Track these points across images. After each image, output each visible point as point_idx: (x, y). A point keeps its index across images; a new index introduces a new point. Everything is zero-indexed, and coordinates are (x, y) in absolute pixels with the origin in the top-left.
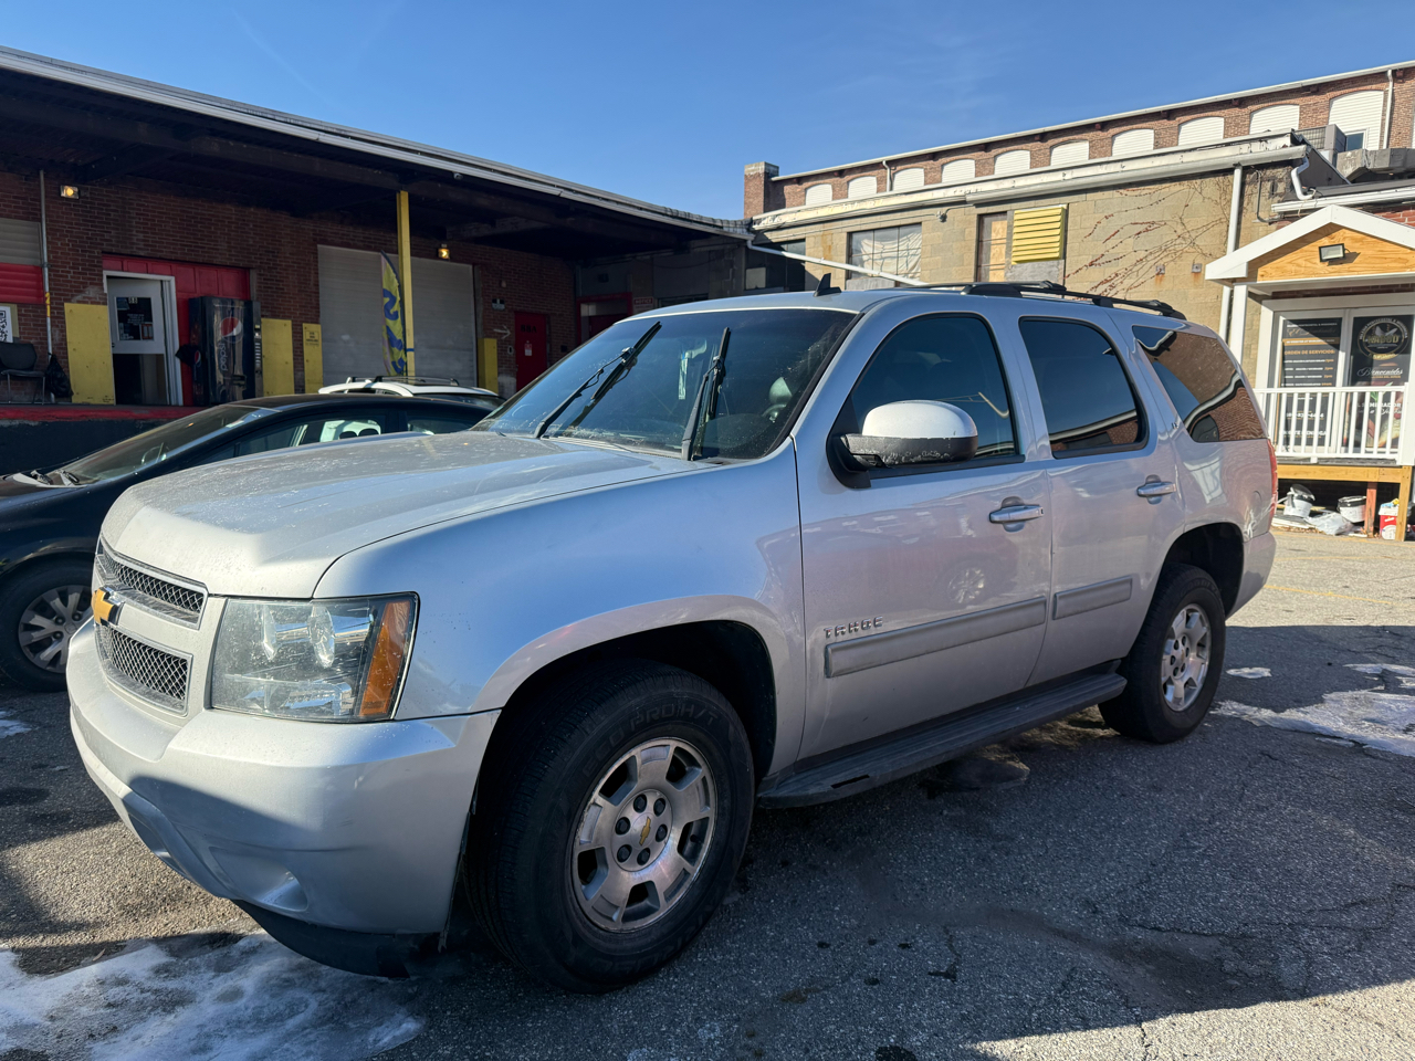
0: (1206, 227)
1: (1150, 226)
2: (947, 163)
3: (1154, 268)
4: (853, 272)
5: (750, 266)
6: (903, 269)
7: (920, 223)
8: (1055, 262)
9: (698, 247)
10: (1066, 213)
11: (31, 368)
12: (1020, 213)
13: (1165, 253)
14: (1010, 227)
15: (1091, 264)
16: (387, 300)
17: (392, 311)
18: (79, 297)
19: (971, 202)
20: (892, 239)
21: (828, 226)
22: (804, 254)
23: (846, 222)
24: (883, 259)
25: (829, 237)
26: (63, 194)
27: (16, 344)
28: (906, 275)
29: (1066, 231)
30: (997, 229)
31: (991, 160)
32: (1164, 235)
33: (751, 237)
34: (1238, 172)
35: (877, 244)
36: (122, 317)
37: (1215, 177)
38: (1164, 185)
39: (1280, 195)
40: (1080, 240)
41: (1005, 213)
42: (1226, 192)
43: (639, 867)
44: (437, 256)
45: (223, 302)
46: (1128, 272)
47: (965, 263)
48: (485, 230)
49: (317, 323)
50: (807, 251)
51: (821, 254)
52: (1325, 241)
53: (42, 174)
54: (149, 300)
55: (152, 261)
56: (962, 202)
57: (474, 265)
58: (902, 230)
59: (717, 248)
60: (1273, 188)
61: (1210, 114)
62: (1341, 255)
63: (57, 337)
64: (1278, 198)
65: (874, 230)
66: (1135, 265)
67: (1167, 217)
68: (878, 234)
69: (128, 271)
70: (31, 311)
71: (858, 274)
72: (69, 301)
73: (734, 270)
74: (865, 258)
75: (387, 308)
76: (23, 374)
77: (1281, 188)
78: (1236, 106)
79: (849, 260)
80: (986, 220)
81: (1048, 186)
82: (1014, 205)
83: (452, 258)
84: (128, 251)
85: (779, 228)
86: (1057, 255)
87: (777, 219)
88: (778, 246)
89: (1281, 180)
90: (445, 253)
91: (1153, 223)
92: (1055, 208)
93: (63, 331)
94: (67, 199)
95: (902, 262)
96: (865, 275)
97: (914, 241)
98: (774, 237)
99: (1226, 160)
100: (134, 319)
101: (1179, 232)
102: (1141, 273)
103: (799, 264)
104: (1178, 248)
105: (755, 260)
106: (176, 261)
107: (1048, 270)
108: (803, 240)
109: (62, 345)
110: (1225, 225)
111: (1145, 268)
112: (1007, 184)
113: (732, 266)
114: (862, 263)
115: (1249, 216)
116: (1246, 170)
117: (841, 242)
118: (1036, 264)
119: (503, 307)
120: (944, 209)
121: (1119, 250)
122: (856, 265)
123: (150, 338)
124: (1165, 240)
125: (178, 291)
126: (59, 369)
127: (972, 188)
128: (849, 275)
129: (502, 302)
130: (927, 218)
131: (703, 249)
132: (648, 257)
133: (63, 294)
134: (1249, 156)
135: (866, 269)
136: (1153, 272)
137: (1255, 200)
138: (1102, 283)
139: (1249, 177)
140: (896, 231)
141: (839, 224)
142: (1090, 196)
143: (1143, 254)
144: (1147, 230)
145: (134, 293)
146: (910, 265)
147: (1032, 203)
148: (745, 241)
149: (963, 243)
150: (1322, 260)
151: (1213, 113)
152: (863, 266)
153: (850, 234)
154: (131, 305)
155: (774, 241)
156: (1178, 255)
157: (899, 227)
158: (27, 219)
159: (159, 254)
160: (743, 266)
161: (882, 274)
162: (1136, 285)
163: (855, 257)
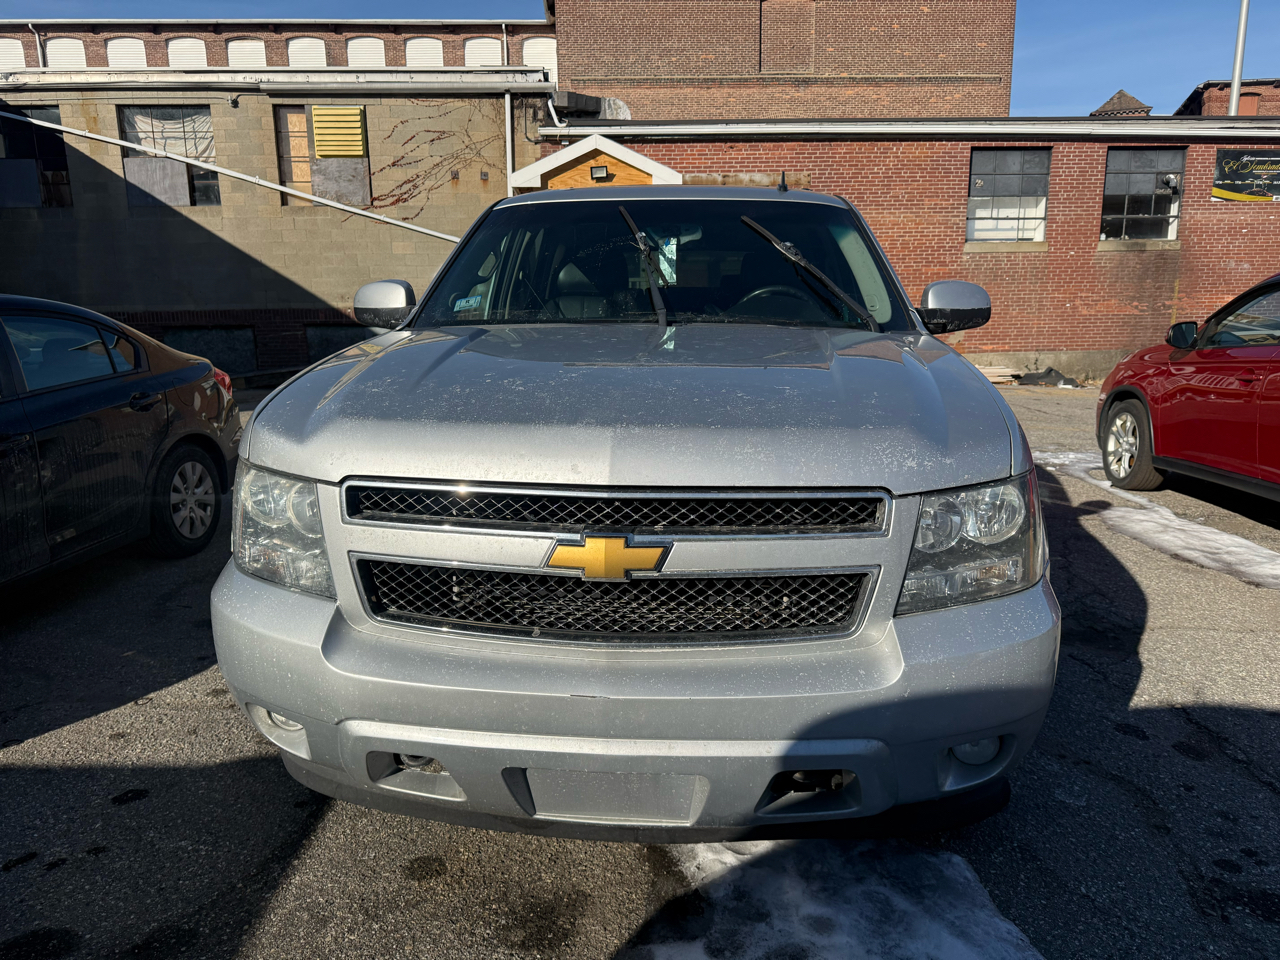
0: (488, 141)
1: (442, 135)
2: (111, 39)
3: (449, 173)
4: (129, 149)
6: (192, 151)
7: (208, 106)
8: (360, 160)
10: (363, 114)
12: (319, 109)
13: (457, 161)
14: (309, 122)
15: (394, 165)
19: (264, 91)
20: (176, 118)
21: (88, 94)
22: (60, 124)
23: (113, 94)
24: (166, 138)
25: (92, 108)
28: (197, 158)
29: (366, 131)
30: (295, 122)
31: (163, 44)
32: (454, 145)
34: (507, 97)
35: (156, 122)
37: (489, 98)
38: (449, 100)
39: (541, 121)
40: (380, 141)
41: (301, 107)
42: (500, 112)
46: (427, 175)
47: (265, 152)
50: (64, 120)
51: (84, 125)
52: (592, 163)
56: (254, 90)
58: (186, 111)
60: (535, 114)
61: (371, 34)
62: (605, 175)
64: (539, 123)
65: (150, 106)
66: (433, 168)
67: (455, 128)
68: (156, 111)
71: (137, 153)
74: (141, 135)
77: (541, 115)
78: (392, 32)
79: (123, 135)
80: (282, 111)
81: (345, 86)
82: (310, 100)
85: (17, 90)
86: (361, 153)
87: (11, 79)
88: (21, 110)
89: (540, 108)
91: (444, 132)
92: (351, 110)
95: (190, 144)
96: (144, 153)
97: (201, 123)
98: (11, 99)
99: (498, 85)
101: (467, 143)
102: (439, 176)
103: (54, 137)
104: (468, 156)
107: (354, 166)
108: (57, 106)
110: (502, 141)
111: (442, 172)
112: (300, 78)
114: (139, 141)
115: (519, 136)
116: (514, 96)
117: (109, 114)
118: (341, 160)
120: (235, 94)
121: (417, 154)
122: (133, 142)
124: (455, 149)
127: (264, 77)
128: (125, 152)
130: (216, 101)
134: (515, 85)
135: (146, 148)
136: (449, 176)
137: (523, 122)
138: (405, 182)
139: (516, 103)
140: (178, 111)
141: (103, 94)
142: (385, 101)
143: (438, 160)
144: (439, 138)
146: (201, 149)
147: (329, 100)
149: (262, 132)
150: (593, 178)
151: (374, 34)
152: (141, 144)
153: (120, 108)
155: (11, 103)
156: (468, 164)
157: (181, 106)
161: (169, 155)
162: (436, 186)
163: (130, 133)
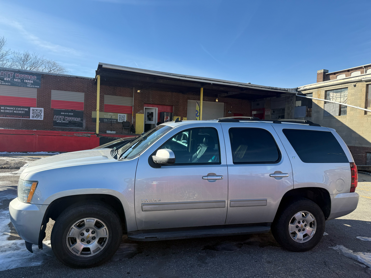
4: (327, 102)
5: (297, 100)
6: (342, 101)
7: (347, 88)
9: (283, 96)
11: (128, 127)
16: (197, 112)
17: (197, 115)
18: (139, 112)
19: (364, 81)
20: (339, 92)
21: (319, 89)
23: (325, 88)
24: (336, 98)
25: (320, 92)
26: (138, 92)
27: (127, 122)
33: (297, 93)
35: (334, 94)
36: (148, 116)
43: (87, 244)
44: (215, 101)
45: (166, 113)
47: (362, 99)
48: (226, 95)
49: (186, 117)
50: (313, 96)
51: (317, 97)
53: (134, 88)
54: (153, 113)
55: (154, 105)
56: (361, 81)
57: (224, 103)
58: (342, 90)
59: (288, 96)
63: (134, 120)
65: (333, 90)
68: (334, 91)
69: (149, 107)
70: (130, 116)
72: (137, 113)
73: (292, 102)
74: (331, 97)
75: (196, 114)
76: (126, 128)
79: (325, 99)
80: (369, 86)
83: (219, 101)
84: (149, 103)
85: (305, 90)
87: (305, 88)
88: (305, 95)
90: (217, 100)
93: (135, 119)
94: (138, 93)
95: (342, 99)
97: (346, 93)
98: (304, 92)
100: (150, 117)
103: (311, 100)
105: (298, 99)
106: (158, 104)
108: (312, 93)
109: (135, 122)
113: (292, 101)
117: (323, 93)
119: (231, 112)
120: (355, 83)
122: (328, 100)
123: (153, 121)
125: (158, 111)
126: (133, 127)
127: (364, 77)
128: (325, 103)
129: (231, 111)
130: (350, 86)
131: (284, 96)
132: (270, 99)
133: (136, 112)
135: (331, 101)
140: (340, 90)
141: (323, 88)
145: (150, 111)
146: (345, 100)
148: (295, 94)
149: (361, 93)
152: (330, 100)
153: (326, 91)
154: (150, 114)
157: (341, 89)
158: (131, 97)
159: (155, 103)
160: (295, 100)
161: (336, 102)
163: (328, 97)
